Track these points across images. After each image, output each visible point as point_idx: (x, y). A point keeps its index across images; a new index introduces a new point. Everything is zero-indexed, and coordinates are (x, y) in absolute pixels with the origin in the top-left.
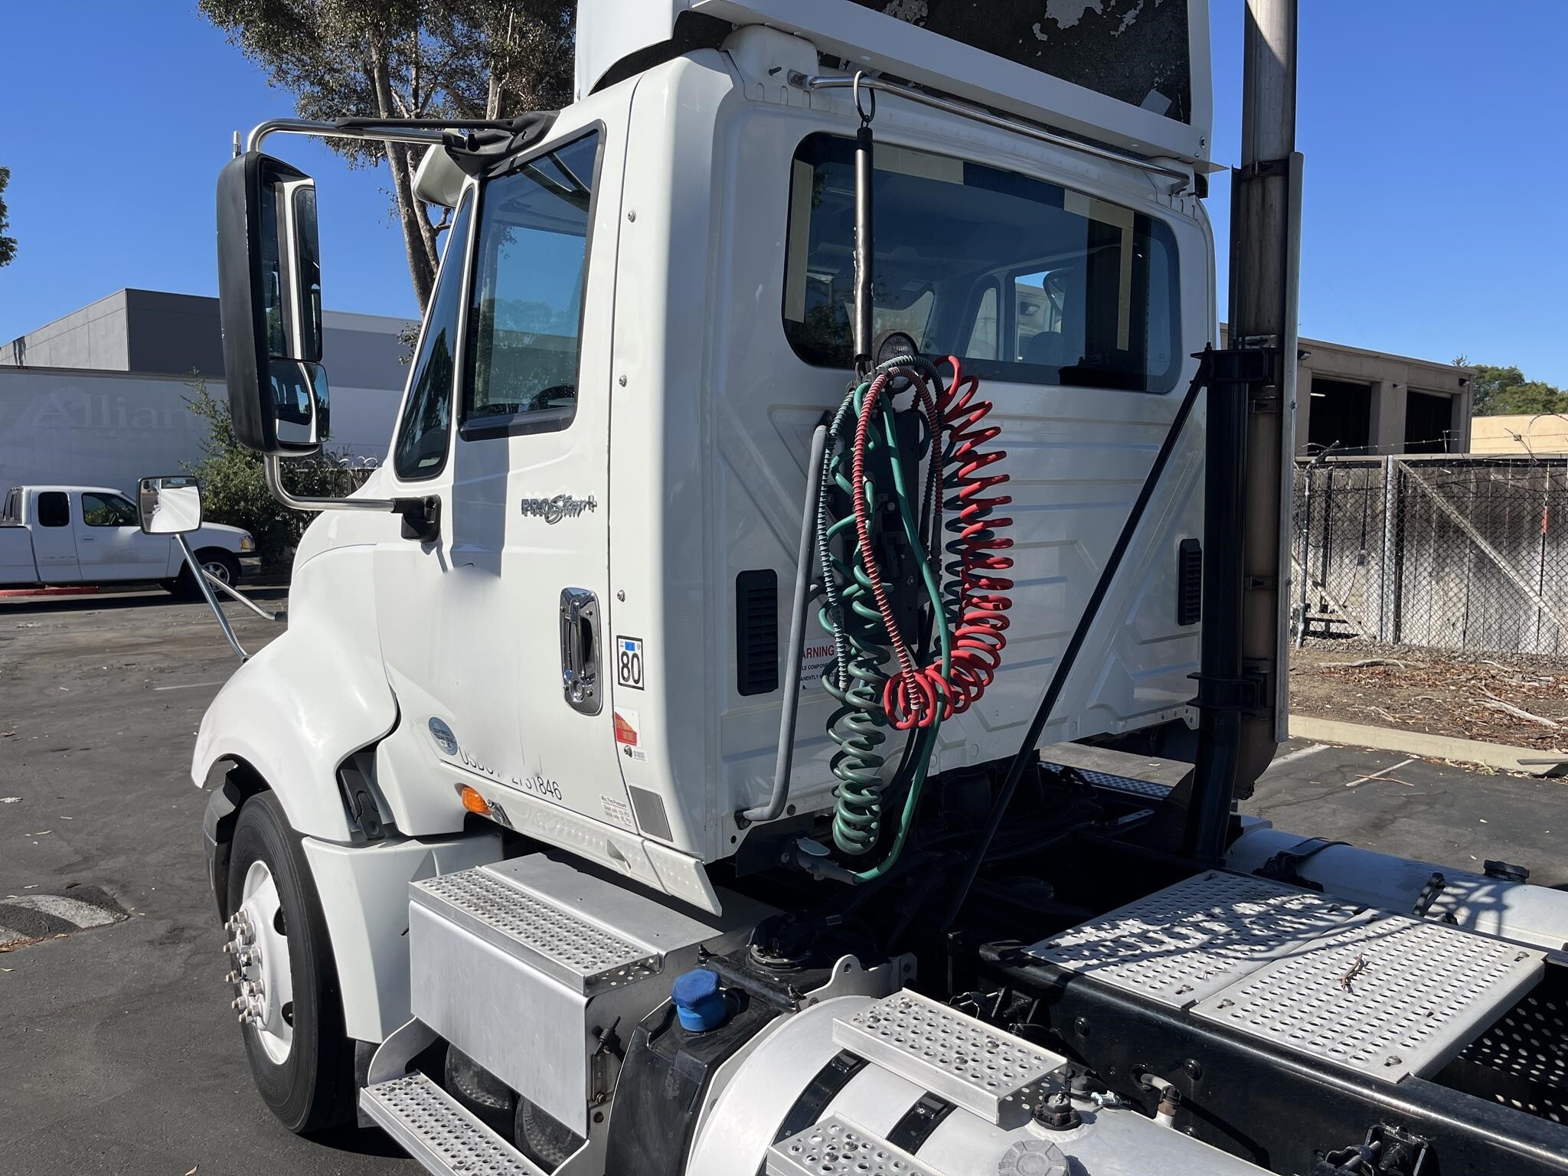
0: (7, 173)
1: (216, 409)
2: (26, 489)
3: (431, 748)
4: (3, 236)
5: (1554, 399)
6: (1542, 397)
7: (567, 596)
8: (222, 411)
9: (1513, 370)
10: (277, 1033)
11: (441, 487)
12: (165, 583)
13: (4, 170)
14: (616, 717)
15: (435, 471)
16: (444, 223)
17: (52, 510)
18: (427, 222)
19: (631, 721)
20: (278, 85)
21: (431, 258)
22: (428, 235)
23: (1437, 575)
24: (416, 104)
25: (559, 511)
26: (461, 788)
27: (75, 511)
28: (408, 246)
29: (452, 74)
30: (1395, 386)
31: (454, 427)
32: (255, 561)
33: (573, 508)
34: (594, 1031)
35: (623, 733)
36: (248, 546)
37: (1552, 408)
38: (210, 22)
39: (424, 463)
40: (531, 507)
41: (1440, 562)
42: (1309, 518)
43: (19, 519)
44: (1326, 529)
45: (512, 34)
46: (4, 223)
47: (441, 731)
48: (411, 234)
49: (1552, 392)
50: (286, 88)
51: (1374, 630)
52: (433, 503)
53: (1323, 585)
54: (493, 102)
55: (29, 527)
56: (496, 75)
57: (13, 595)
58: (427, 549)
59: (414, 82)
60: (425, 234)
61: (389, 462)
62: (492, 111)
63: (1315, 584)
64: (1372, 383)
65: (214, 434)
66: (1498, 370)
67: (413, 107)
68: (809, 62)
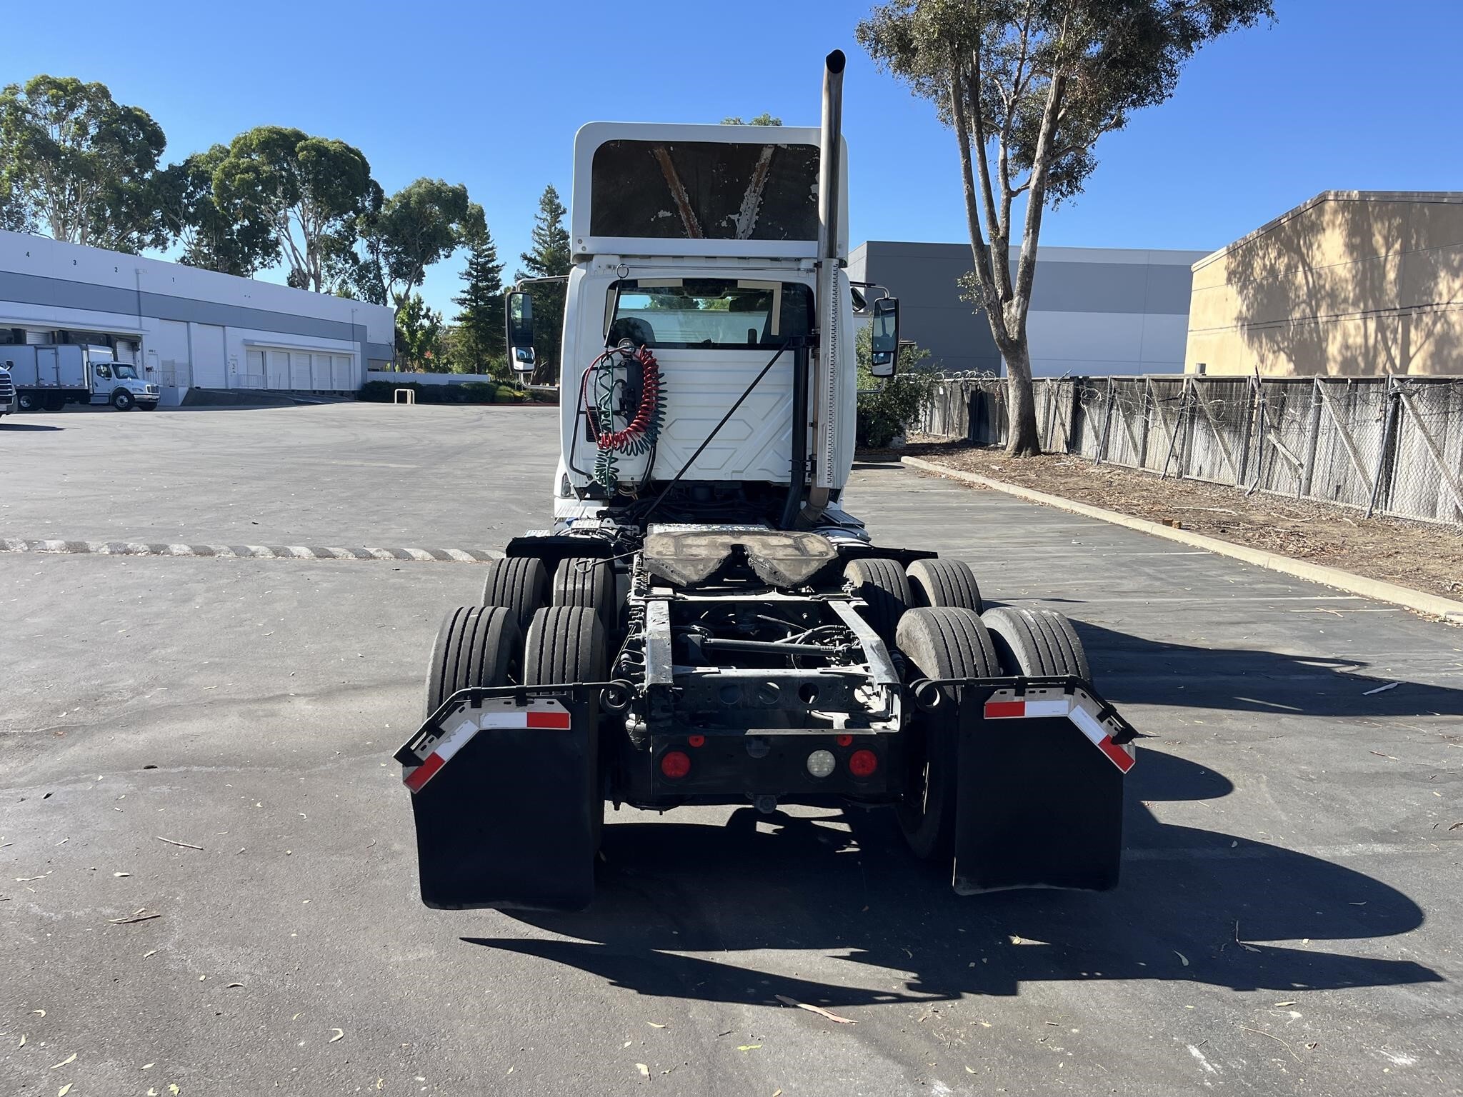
24: (1016, 91)
62: (1051, 95)
67: (1013, 95)
68: (616, 261)
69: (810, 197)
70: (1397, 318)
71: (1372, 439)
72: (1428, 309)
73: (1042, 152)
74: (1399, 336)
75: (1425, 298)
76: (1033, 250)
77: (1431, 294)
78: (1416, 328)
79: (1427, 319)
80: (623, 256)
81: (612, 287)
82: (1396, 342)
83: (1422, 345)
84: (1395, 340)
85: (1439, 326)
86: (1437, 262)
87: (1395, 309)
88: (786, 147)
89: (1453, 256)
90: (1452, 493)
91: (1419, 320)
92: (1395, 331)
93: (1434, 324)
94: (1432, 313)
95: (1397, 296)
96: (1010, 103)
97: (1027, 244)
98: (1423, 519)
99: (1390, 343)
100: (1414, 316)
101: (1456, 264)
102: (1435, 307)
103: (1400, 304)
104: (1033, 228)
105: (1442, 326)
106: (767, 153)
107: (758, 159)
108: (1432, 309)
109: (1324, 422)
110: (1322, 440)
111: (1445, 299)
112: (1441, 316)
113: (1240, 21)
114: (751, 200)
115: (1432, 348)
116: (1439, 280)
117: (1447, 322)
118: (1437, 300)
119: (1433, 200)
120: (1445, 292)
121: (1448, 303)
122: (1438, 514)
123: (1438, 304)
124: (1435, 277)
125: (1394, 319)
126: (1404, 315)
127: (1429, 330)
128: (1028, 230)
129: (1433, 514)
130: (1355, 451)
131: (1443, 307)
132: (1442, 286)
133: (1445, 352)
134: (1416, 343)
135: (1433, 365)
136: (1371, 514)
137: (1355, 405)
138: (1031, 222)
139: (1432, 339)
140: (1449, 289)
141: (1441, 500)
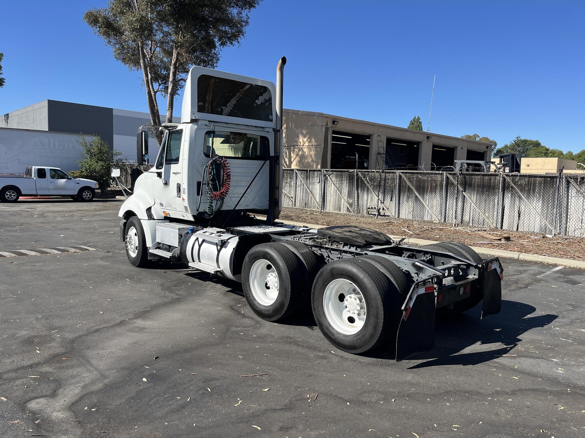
0: (2, 55)
1: (87, 144)
2: (33, 167)
3: (159, 207)
4: (1, 77)
5: (548, 152)
6: (544, 151)
7: (178, 184)
8: (89, 145)
9: (537, 141)
10: (134, 252)
11: (162, 170)
12: (72, 196)
13: (2, 54)
14: (183, 198)
15: (161, 168)
16: (158, 89)
17: (41, 174)
18: (153, 89)
19: (184, 198)
20: (108, 45)
21: (154, 101)
22: (153, 94)
23: (407, 201)
24: (151, 53)
25: (177, 174)
26: (164, 212)
27: (48, 174)
28: (148, 99)
29: (162, 43)
30: (462, 148)
31: (164, 163)
32: (99, 191)
33: (178, 173)
34: (179, 235)
35: (183, 199)
36: (98, 186)
37: (547, 155)
38: (87, 24)
39: (160, 167)
40: (174, 173)
41: (408, 197)
42: (380, 186)
43: (31, 176)
44: (384, 190)
45: (181, 36)
46: (1, 73)
47: (161, 204)
48: (149, 95)
49: (547, 150)
50: (111, 46)
51: (394, 214)
52: (161, 173)
53: (383, 203)
54: (174, 55)
55: (35, 178)
56: (176, 48)
57: (25, 198)
58: (160, 178)
59: (150, 46)
60: (153, 93)
61: (155, 166)
62: (174, 58)
63: (381, 203)
64: (455, 147)
65: (86, 152)
66: (532, 141)
67: (150, 54)
68: (207, 123)
69: (254, 104)
70: (286, 149)
71: (317, 188)
72: (297, 147)
73: (172, 79)
74: (288, 155)
75: (295, 143)
76: (171, 116)
77: (297, 142)
78: (293, 153)
79: (296, 150)
80: (209, 121)
81: (206, 133)
82: (287, 157)
83: (295, 158)
84: (286, 156)
85: (300, 153)
86: (298, 132)
87: (286, 146)
88: (254, 85)
89: (304, 131)
90: (345, 203)
91: (294, 150)
92: (286, 153)
93: (299, 152)
94: (298, 148)
95: (286, 142)
96: (150, 57)
97: (169, 113)
98: (336, 212)
99: (285, 157)
100: (292, 149)
101: (305, 133)
102: (299, 147)
103: (287, 145)
104: (171, 107)
105: (302, 152)
106: (248, 86)
107: (243, 88)
108: (298, 147)
109: (299, 183)
110: (298, 189)
111: (302, 144)
112: (301, 149)
113: (230, 43)
114: (233, 102)
115: (299, 159)
116: (300, 138)
117: (303, 151)
118: (299, 144)
119: (296, 112)
120: (302, 142)
121: (303, 145)
122: (342, 210)
123: (300, 146)
124: (298, 137)
125: (285, 150)
126: (289, 148)
127: (297, 153)
128: (169, 108)
129: (340, 211)
130: (311, 192)
131: (302, 146)
132: (301, 140)
133: (303, 161)
134: (293, 157)
135: (299, 164)
136: (321, 212)
137: (310, 178)
138: (170, 105)
139: (298, 156)
140: (303, 141)
141: (342, 206)
